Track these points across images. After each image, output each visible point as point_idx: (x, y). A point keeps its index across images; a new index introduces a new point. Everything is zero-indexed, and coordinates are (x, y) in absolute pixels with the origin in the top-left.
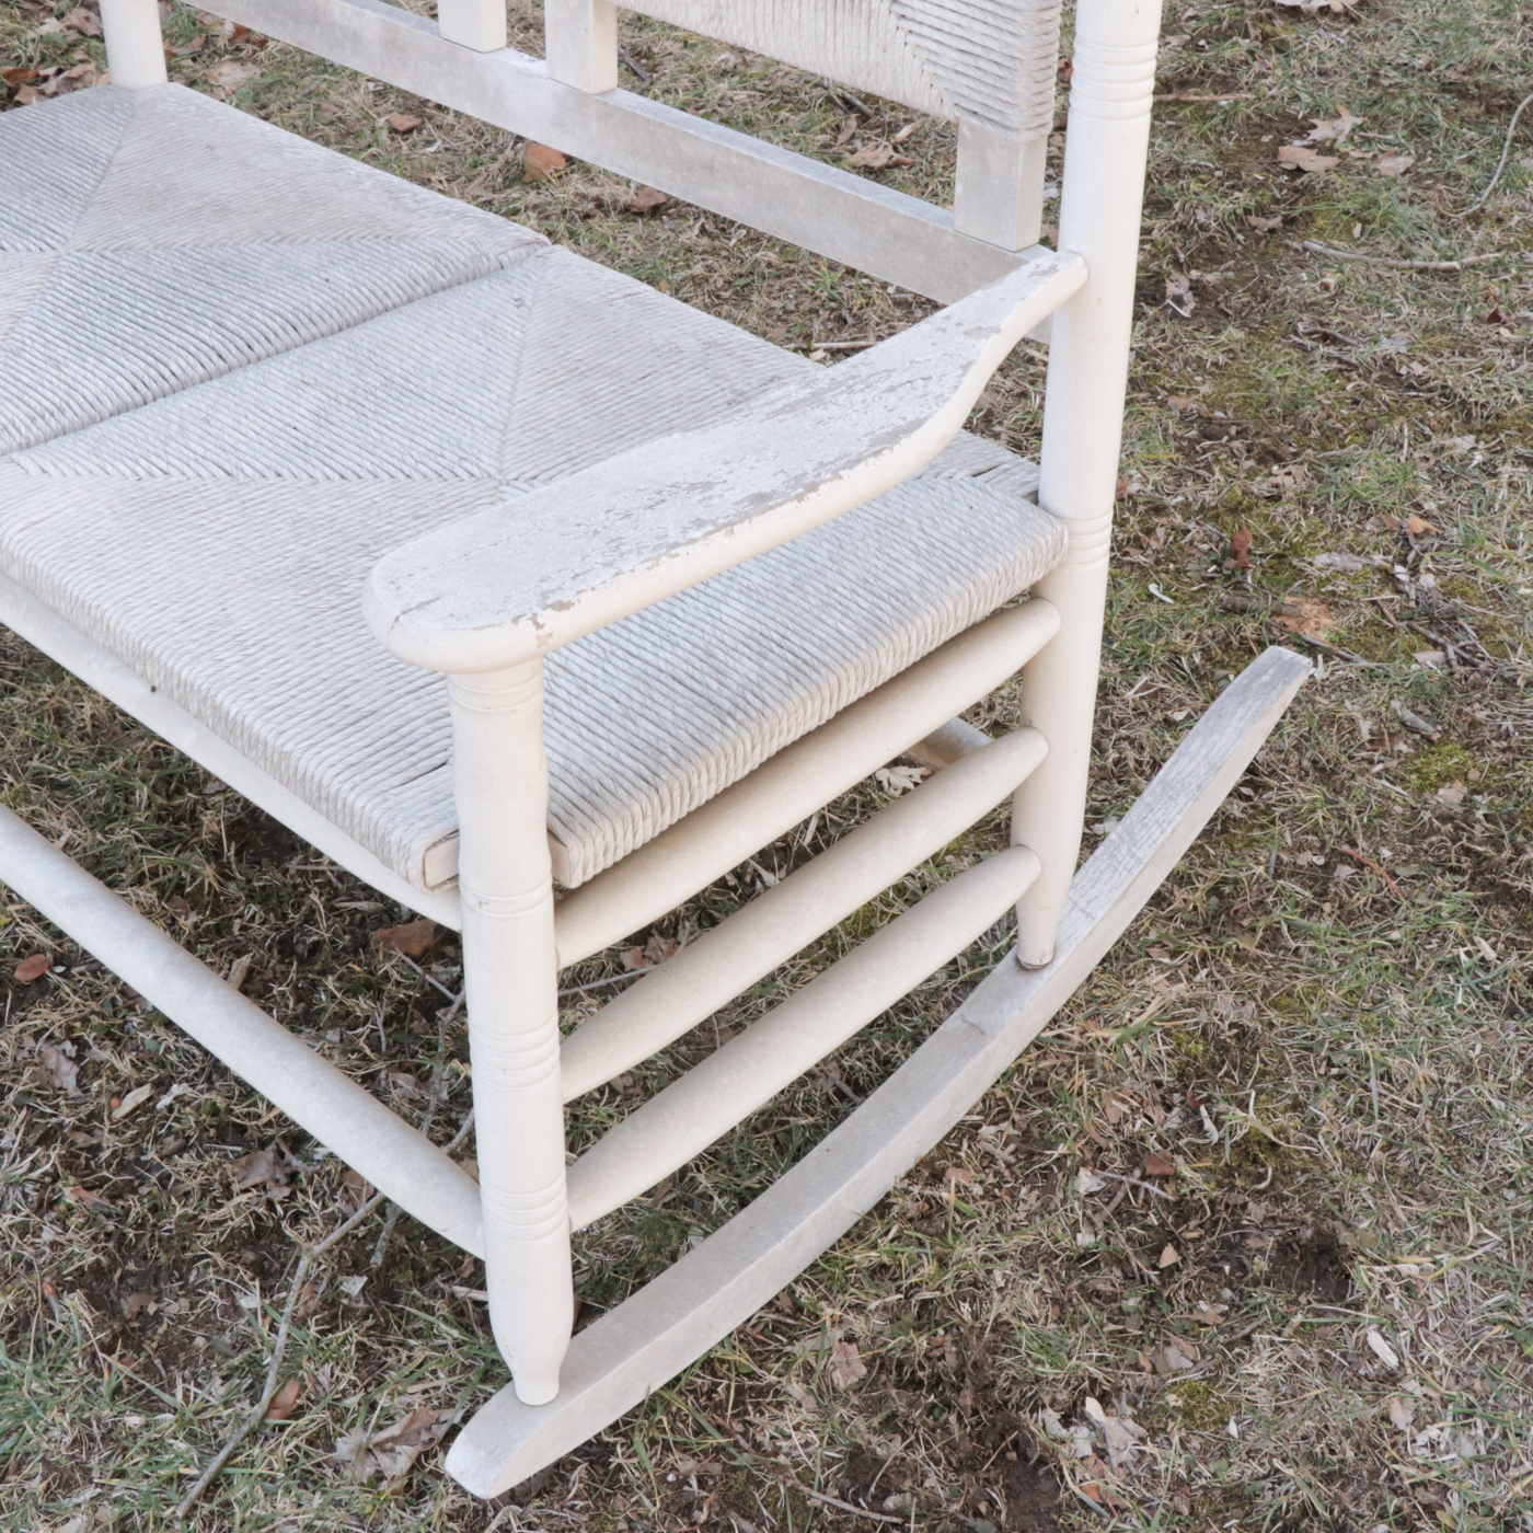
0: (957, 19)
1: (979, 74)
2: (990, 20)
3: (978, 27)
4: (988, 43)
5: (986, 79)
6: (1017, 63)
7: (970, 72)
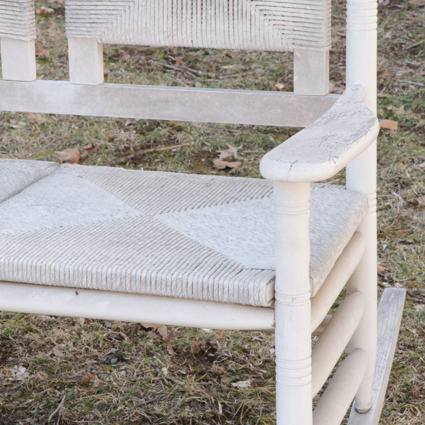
0: (293, 10)
1: (304, 29)
2: (308, 7)
3: (302, 11)
4: (308, 16)
5: (308, 30)
6: (321, 21)
7: (301, 29)
